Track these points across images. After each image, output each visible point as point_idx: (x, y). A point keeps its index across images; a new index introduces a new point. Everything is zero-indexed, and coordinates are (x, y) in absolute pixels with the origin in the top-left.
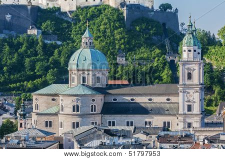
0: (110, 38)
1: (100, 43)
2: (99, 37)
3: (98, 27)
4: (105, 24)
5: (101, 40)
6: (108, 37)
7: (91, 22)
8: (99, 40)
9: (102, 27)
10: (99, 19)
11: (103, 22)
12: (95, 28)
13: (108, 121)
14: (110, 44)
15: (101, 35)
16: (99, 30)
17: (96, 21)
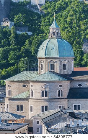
0: (76, 28)
1: (66, 33)
2: (66, 28)
3: (65, 19)
4: (72, 16)
5: (68, 31)
6: (74, 27)
7: (59, 14)
8: (66, 30)
9: (69, 19)
10: (66, 11)
11: (70, 14)
12: (62, 19)
13: (74, 105)
14: (76, 34)
15: (68, 25)
16: (66, 21)
17: (64, 13)
